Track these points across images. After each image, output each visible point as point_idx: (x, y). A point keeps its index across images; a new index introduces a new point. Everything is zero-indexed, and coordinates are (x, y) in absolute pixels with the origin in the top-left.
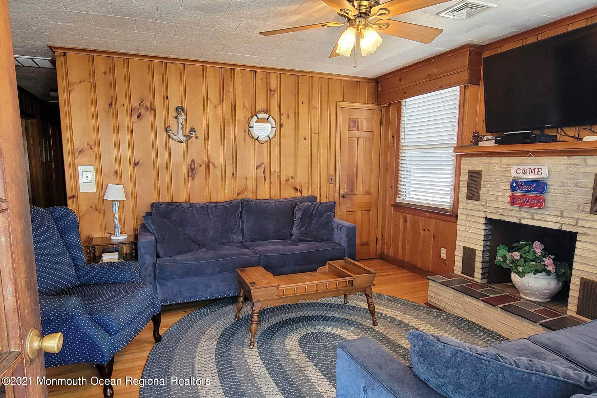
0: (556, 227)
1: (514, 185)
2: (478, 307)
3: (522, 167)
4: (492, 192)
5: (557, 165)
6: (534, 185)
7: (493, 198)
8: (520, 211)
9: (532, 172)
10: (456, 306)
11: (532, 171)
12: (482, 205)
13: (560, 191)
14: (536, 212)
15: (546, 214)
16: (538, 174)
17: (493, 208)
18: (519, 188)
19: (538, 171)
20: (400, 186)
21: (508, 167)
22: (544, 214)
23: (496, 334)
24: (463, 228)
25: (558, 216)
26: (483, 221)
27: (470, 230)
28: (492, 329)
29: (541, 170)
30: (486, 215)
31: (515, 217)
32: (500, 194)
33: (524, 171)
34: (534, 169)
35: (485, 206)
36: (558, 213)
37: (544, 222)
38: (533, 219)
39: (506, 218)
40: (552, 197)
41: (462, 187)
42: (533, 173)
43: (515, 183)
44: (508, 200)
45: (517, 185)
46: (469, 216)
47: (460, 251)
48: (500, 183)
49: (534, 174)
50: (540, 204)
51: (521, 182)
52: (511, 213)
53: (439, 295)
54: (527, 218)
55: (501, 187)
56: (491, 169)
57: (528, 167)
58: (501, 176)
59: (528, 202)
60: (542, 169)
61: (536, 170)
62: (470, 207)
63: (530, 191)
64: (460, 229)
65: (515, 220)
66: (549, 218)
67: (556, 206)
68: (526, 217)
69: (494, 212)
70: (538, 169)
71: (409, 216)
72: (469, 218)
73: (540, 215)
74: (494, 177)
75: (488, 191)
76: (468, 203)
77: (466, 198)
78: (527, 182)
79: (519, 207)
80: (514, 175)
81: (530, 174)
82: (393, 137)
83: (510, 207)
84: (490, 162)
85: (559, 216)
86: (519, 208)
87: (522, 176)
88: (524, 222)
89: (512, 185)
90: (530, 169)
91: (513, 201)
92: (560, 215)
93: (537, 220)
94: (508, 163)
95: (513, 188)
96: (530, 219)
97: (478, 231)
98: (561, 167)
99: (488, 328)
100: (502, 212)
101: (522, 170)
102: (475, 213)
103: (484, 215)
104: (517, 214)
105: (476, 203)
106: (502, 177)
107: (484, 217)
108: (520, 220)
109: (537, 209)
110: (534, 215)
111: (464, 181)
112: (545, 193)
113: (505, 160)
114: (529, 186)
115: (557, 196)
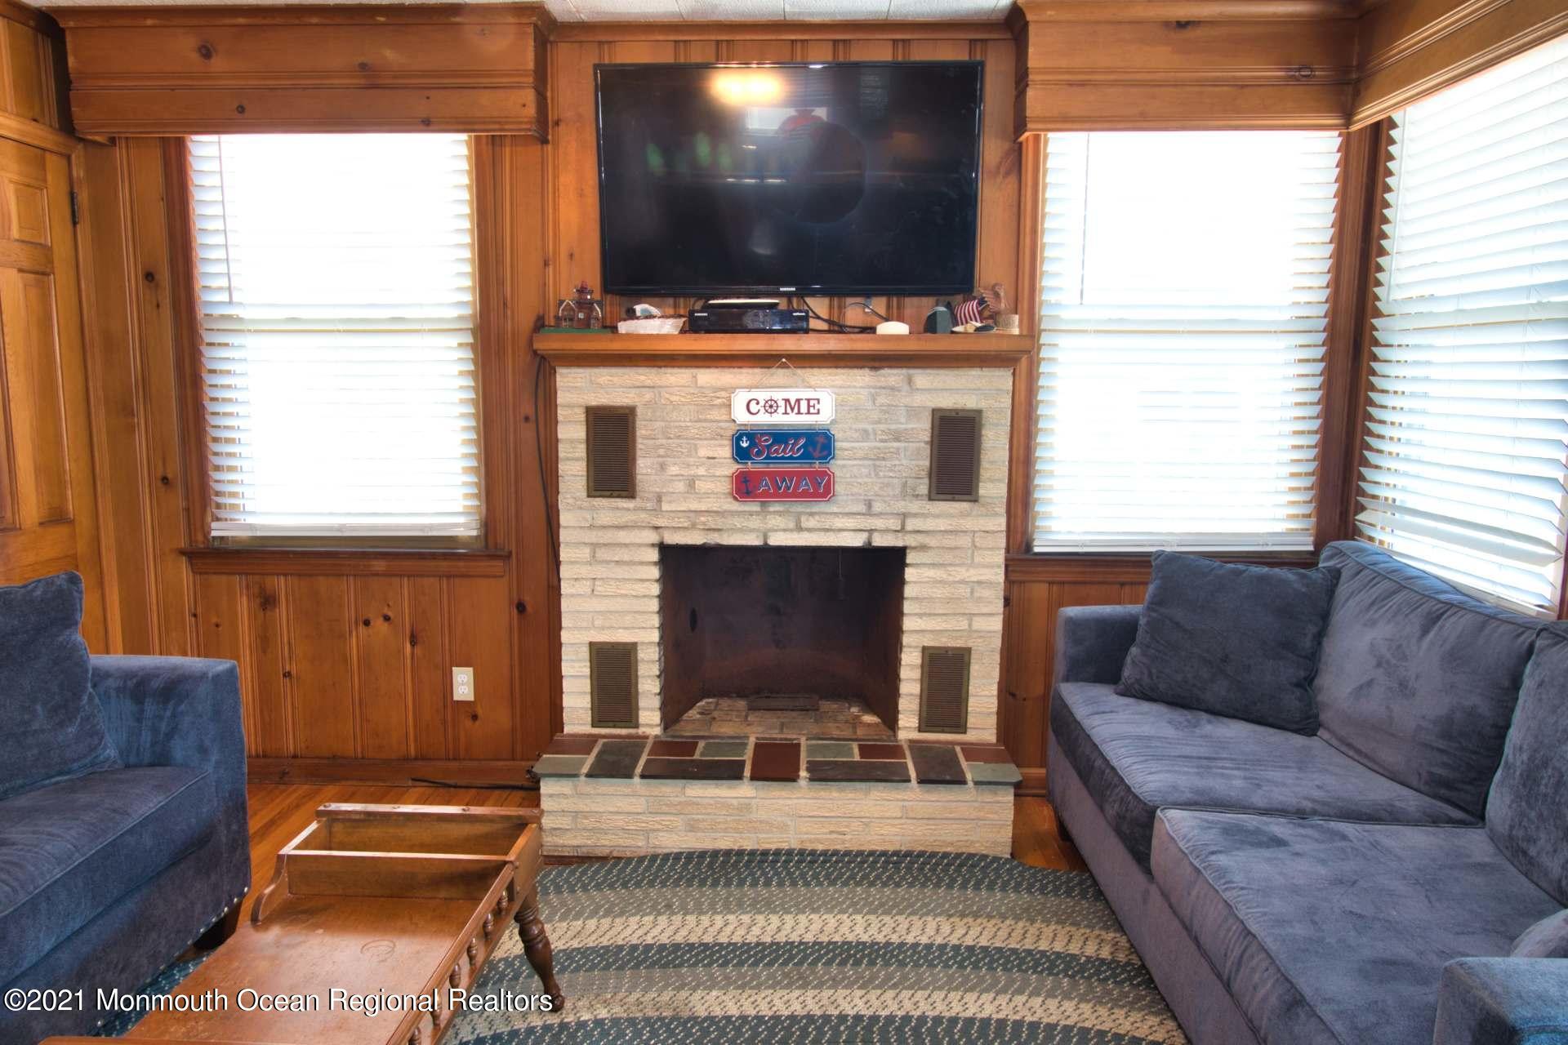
0: (856, 541)
1: (745, 445)
2: (735, 802)
3: (763, 395)
4: (674, 470)
5: (849, 390)
6: (802, 442)
7: (680, 486)
8: (764, 512)
9: (792, 409)
10: (660, 827)
11: (792, 406)
12: (644, 509)
13: (860, 454)
14: (808, 510)
15: (831, 514)
16: (809, 413)
17: (684, 514)
18: (759, 454)
19: (809, 406)
20: (216, 476)
21: (718, 394)
22: (827, 513)
23: (801, 852)
24: (584, 588)
25: (859, 514)
26: (654, 555)
27: (610, 589)
28: (785, 846)
29: (816, 402)
30: (663, 538)
31: (752, 531)
32: (701, 471)
33: (771, 406)
34: (798, 401)
35: (657, 511)
36: (862, 508)
37: (828, 534)
38: (799, 529)
39: (725, 535)
40: (845, 470)
41: (568, 459)
42: (796, 410)
43: (744, 439)
44: (725, 486)
45: (753, 444)
46: (603, 550)
47: (580, 661)
48: (698, 442)
49: (799, 413)
50: (821, 489)
51: (763, 435)
52: (737, 522)
53: (586, 815)
54: (785, 530)
55: (703, 452)
56: (663, 401)
57: (779, 395)
58: (699, 421)
59: (789, 488)
60: (818, 400)
61: (804, 405)
62: (605, 518)
63: (791, 458)
64: (573, 591)
65: (753, 540)
66: (839, 523)
67: (855, 490)
68: (782, 526)
69: (686, 525)
70: (808, 400)
71: (280, 585)
72: (602, 554)
73: (817, 517)
74: (677, 424)
75: (663, 467)
76: (593, 508)
77: (585, 494)
78: (781, 436)
79: (759, 504)
80: (742, 417)
81: (786, 413)
82: (149, 276)
83: (736, 506)
84: (659, 383)
85: (863, 514)
86: (761, 506)
87: (763, 419)
88: (777, 540)
89: (738, 446)
90: (787, 401)
91: (745, 487)
92: (864, 511)
93: (809, 530)
94: (719, 384)
95: (740, 454)
96: (791, 530)
97: (640, 589)
98: (858, 393)
99: (773, 847)
100: (711, 522)
101: (762, 403)
102: (623, 536)
103: (654, 537)
104: (755, 523)
105: (625, 505)
106: (704, 424)
107: (653, 545)
108: (765, 537)
109: (809, 504)
110: (803, 519)
111: (571, 441)
112: (831, 462)
113: (707, 377)
114: (787, 444)
115: (854, 465)
